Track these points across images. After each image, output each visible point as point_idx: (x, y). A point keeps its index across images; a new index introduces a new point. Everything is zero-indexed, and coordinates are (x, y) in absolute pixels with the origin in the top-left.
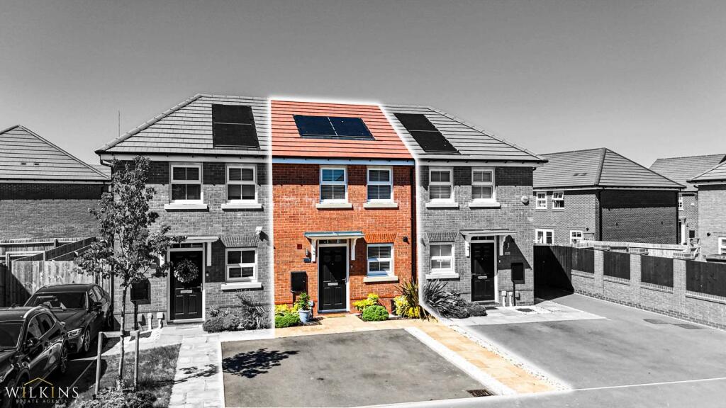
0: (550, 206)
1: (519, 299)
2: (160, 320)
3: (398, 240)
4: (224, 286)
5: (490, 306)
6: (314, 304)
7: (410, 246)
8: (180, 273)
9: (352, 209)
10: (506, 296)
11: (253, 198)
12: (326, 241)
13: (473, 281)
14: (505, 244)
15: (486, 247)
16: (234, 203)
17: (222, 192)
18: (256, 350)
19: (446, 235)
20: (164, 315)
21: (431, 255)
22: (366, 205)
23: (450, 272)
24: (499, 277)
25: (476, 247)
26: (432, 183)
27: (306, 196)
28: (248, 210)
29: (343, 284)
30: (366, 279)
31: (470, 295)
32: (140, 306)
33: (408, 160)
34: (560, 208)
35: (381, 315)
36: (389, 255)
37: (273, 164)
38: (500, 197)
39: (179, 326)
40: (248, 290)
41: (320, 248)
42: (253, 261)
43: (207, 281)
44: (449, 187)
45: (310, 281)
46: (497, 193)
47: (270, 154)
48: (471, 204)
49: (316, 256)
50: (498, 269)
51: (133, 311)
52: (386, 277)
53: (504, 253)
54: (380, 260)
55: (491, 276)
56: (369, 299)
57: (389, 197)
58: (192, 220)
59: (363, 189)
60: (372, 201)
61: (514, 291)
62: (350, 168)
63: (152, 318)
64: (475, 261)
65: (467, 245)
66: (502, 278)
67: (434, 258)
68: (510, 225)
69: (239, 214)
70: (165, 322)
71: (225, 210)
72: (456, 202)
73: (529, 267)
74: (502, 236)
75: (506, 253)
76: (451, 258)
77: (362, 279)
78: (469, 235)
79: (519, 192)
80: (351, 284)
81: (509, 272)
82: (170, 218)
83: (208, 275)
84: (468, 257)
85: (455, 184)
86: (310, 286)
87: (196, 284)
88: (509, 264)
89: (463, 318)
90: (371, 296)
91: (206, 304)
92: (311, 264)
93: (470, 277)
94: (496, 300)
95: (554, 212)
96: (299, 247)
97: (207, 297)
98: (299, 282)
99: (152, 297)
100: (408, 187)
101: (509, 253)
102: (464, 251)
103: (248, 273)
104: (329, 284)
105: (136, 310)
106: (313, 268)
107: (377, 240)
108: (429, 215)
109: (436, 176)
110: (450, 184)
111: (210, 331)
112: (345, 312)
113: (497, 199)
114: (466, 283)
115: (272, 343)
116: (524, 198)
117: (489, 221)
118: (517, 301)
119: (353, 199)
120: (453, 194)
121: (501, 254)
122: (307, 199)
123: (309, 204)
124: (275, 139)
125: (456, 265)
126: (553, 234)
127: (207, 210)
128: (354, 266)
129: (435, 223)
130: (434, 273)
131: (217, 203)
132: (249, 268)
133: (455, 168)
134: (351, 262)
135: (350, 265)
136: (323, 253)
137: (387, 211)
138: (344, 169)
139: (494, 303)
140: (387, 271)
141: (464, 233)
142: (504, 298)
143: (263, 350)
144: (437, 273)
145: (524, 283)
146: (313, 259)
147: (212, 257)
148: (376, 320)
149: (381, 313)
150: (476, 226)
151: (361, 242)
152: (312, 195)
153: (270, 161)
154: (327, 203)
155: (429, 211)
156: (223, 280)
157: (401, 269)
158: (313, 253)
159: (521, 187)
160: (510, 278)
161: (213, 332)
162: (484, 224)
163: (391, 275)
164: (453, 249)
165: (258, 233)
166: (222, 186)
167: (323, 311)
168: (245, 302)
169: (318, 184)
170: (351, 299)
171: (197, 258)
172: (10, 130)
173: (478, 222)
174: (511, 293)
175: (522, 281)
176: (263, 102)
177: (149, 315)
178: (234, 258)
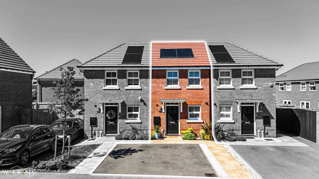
0: (308, 89)
1: (267, 134)
2: (101, 134)
3: (203, 104)
4: (126, 121)
5: (251, 137)
6: (164, 131)
7: (209, 107)
8: (109, 115)
9: (181, 89)
10: (260, 133)
11: (138, 85)
12: (169, 103)
13: (242, 124)
14: (259, 107)
15: (249, 108)
16: (130, 87)
17: (125, 82)
18: (127, 148)
19: (228, 102)
20: (102, 132)
21: (220, 111)
22: (187, 88)
23: (230, 120)
24: (256, 123)
25: (244, 108)
26: (220, 77)
27: (160, 84)
28: (136, 90)
29: (177, 123)
30: (188, 121)
31: (241, 131)
32: (93, 128)
33: (207, 66)
34: (313, 90)
35: (191, 137)
36: (199, 110)
37: (152, 70)
38: (257, 84)
39: (108, 137)
40: (135, 123)
41: (167, 106)
42: (138, 111)
43: (119, 119)
44: (230, 79)
45: (162, 121)
46: (255, 81)
47: (151, 65)
48: (241, 87)
49: (165, 110)
50: (256, 119)
51: (91, 130)
52: (198, 121)
53: (259, 111)
54: (195, 113)
55: (252, 122)
56: (188, 130)
57: (199, 84)
58: (113, 94)
59: (186, 80)
60: (191, 86)
61: (265, 130)
62: (180, 71)
63: (98, 133)
64: (244, 115)
65: (239, 107)
66: (258, 124)
67: (221, 113)
68: (263, 97)
69: (132, 91)
70: (103, 135)
71: (126, 90)
72: (233, 86)
73: (273, 118)
74: (258, 103)
75: (260, 111)
76: (230, 113)
77: (186, 121)
78: (240, 102)
79: (267, 81)
80: (181, 123)
81: (262, 120)
82: (105, 93)
83: (119, 116)
84: (239, 113)
85: (233, 77)
86: (162, 123)
87: (115, 120)
88: (262, 117)
89: (232, 141)
90: (189, 129)
91: (119, 128)
92: (162, 113)
93: (241, 122)
94: (255, 134)
95: (310, 92)
96: (157, 105)
97: (119, 125)
98: (157, 121)
99: (98, 124)
100: (208, 79)
101: (262, 111)
102: (237, 110)
103: (136, 116)
104: (171, 123)
105: (92, 129)
106: (163, 115)
107: (193, 103)
108: (219, 92)
109: (223, 74)
110: (230, 77)
111: (117, 139)
112: (178, 135)
113: (255, 85)
114: (239, 125)
115: (136, 146)
116: (270, 84)
117: (251, 95)
118: (266, 135)
119: (181, 85)
120: (231, 82)
121: (257, 111)
122: (160, 85)
123: (162, 87)
124: (153, 59)
125: (233, 116)
126: (309, 104)
127: (119, 89)
128: (182, 115)
129: (222, 96)
130: (221, 120)
131: (123, 87)
132: (136, 114)
133: (233, 70)
134: (181, 113)
135: (180, 114)
136: (168, 109)
137: (198, 90)
138: (178, 71)
139: (254, 135)
140: (198, 118)
141: (237, 101)
142: (259, 133)
143: (130, 148)
144: (223, 120)
145: (270, 126)
146: (163, 111)
147: (121, 109)
148: (189, 140)
149: (191, 136)
150: (244, 98)
151: (185, 104)
152: (163, 83)
153: (151, 69)
154: (170, 87)
155: (219, 90)
156: (126, 119)
157: (205, 117)
158: (163, 108)
159: (269, 78)
160: (262, 123)
161: (118, 140)
162: (248, 97)
163: (200, 120)
164: (232, 108)
165: (139, 99)
166: (125, 80)
167: (168, 134)
168: (133, 128)
169: (165, 78)
170: (181, 130)
171: (116, 109)
172: (72, 61)
173: (245, 96)
174: (263, 131)
175: (269, 125)
176: (149, 44)
177: (97, 131)
178: (130, 109)
